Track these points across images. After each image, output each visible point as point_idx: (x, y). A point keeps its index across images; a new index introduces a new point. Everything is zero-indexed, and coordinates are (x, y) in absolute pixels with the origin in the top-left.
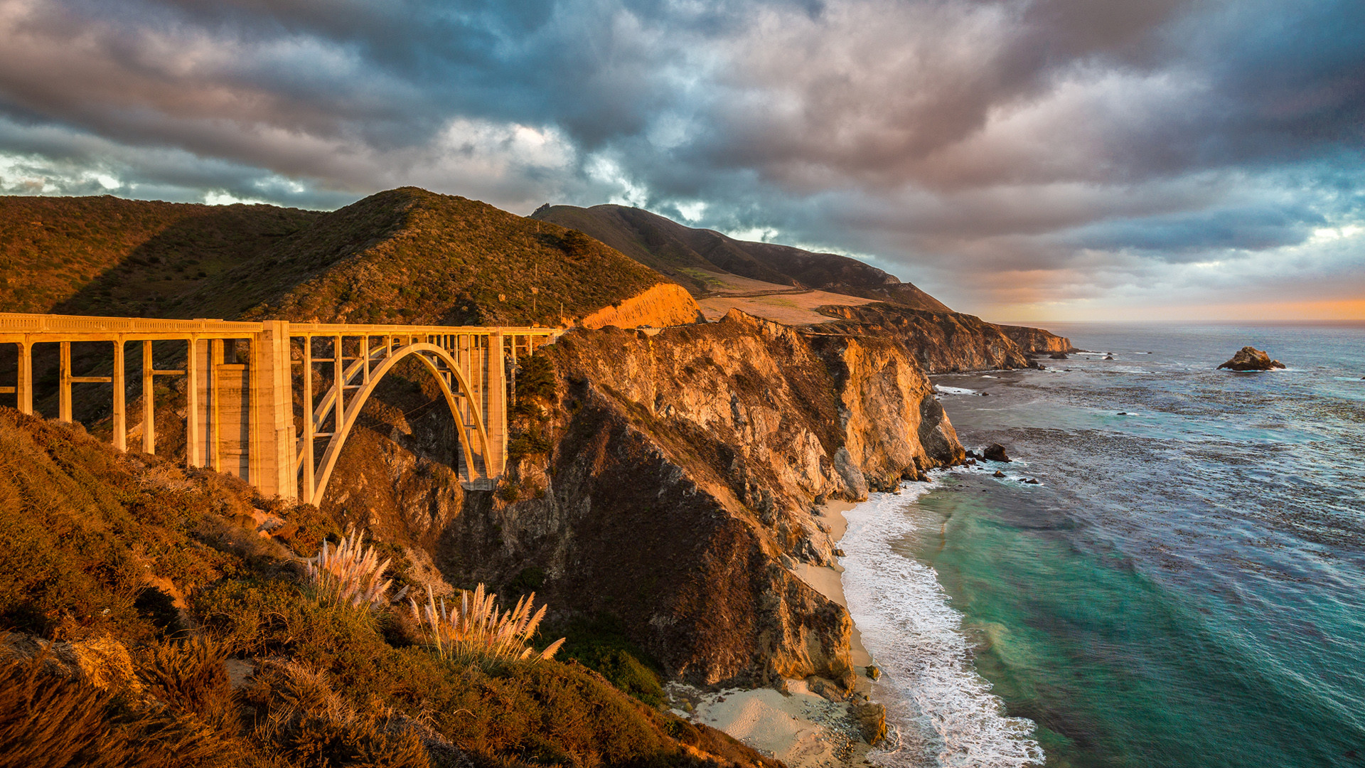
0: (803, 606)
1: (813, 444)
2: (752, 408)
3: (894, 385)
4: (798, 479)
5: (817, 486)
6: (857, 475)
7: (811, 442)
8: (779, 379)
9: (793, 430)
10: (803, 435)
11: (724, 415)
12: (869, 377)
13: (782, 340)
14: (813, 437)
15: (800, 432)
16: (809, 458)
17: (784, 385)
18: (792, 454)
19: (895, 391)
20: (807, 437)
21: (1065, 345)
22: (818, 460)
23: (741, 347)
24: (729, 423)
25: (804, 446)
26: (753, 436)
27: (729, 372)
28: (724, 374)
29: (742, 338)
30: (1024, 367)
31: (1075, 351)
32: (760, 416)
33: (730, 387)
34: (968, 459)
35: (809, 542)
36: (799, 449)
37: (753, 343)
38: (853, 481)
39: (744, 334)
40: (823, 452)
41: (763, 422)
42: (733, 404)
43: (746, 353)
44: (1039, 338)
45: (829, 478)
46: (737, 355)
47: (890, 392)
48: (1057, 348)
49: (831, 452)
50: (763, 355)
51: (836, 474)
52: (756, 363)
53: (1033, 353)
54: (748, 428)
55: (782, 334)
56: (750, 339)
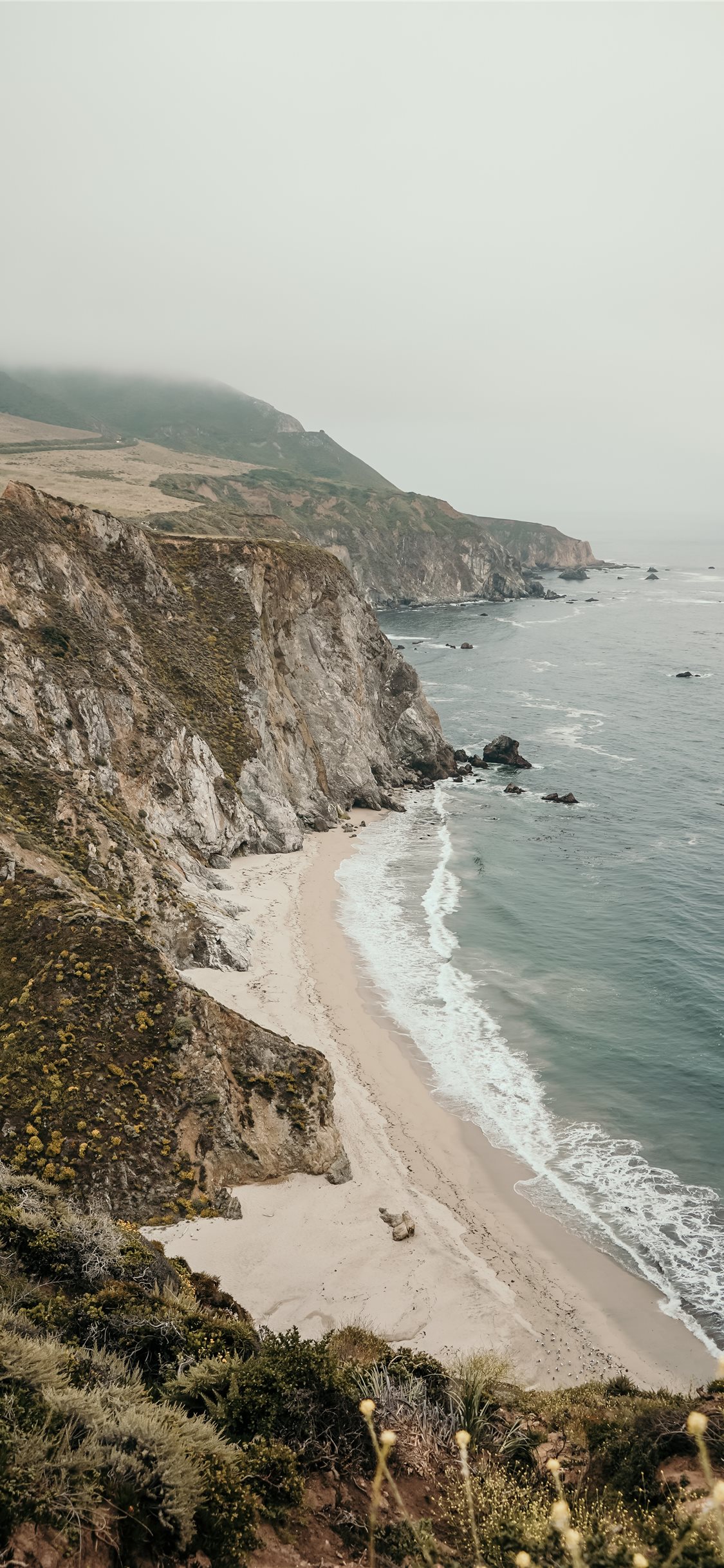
0: (253, 1061)
1: (201, 757)
2: (78, 692)
3: (334, 637)
4: (177, 825)
5: (212, 836)
6: (281, 810)
7: (197, 753)
8: (122, 631)
9: (160, 731)
10: (181, 741)
11: (22, 710)
12: (288, 622)
13: (118, 549)
14: (199, 745)
15: (175, 737)
16: (195, 783)
17: (133, 643)
18: (162, 779)
19: (337, 649)
20: (188, 746)
21: (584, 554)
22: (212, 787)
23: (41, 566)
24: (36, 729)
25: (183, 761)
26: (85, 749)
27: (24, 618)
28: (15, 624)
29: (41, 546)
30: (521, 595)
31: (600, 566)
32: (95, 709)
33: (30, 652)
34: (460, 765)
35: (219, 942)
36: (175, 767)
37: (65, 557)
38: (274, 821)
39: (47, 541)
40: (218, 771)
41: (103, 721)
42: (39, 686)
43: (54, 581)
44: (542, 542)
45: (233, 818)
46: (36, 584)
47: (329, 649)
48: (571, 561)
49: (232, 769)
50: (87, 582)
51: (244, 809)
52: (73, 597)
53: (533, 569)
54: (74, 733)
55: (121, 538)
56: (56, 548)
